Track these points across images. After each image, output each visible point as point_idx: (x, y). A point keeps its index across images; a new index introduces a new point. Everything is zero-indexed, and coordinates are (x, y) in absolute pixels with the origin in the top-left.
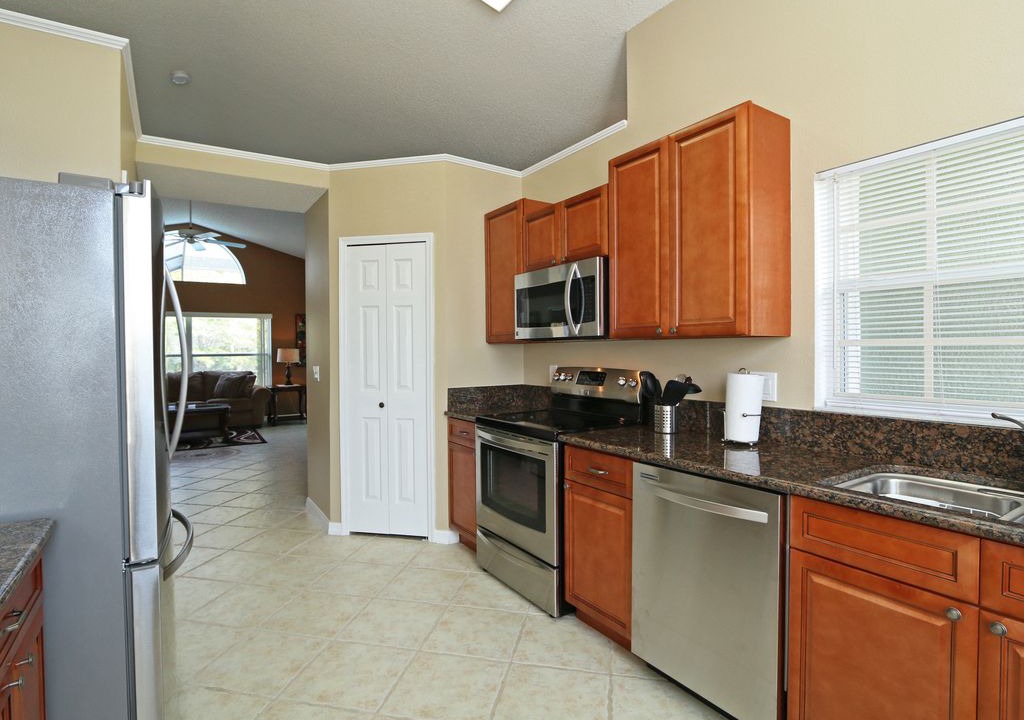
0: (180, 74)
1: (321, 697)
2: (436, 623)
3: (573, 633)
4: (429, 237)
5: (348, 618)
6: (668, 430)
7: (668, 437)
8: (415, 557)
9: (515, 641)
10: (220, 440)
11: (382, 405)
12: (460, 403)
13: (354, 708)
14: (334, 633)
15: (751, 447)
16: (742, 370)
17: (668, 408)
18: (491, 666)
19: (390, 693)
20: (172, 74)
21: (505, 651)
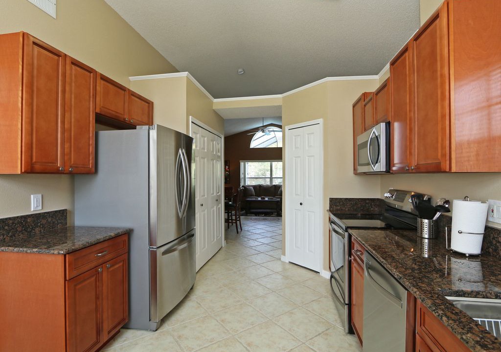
0: (240, 70)
1: (223, 320)
2: (288, 311)
3: (350, 345)
4: (320, 121)
5: (257, 296)
6: (426, 236)
7: (426, 241)
8: (307, 280)
9: (315, 335)
10: (276, 214)
11: (301, 204)
12: (336, 206)
13: (229, 329)
14: (248, 299)
15: (466, 257)
16: (465, 198)
17: (426, 221)
18: (293, 340)
19: (245, 331)
20: (237, 71)
21: (306, 337)
